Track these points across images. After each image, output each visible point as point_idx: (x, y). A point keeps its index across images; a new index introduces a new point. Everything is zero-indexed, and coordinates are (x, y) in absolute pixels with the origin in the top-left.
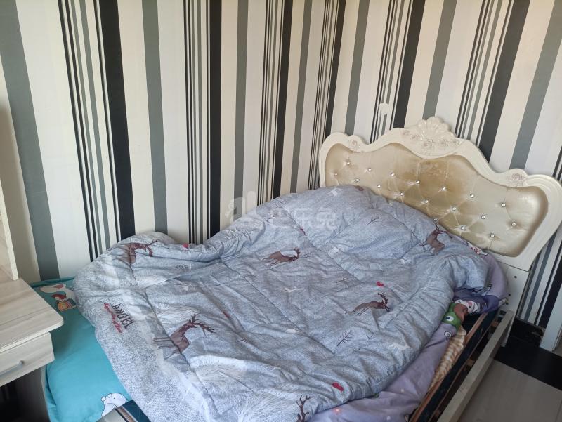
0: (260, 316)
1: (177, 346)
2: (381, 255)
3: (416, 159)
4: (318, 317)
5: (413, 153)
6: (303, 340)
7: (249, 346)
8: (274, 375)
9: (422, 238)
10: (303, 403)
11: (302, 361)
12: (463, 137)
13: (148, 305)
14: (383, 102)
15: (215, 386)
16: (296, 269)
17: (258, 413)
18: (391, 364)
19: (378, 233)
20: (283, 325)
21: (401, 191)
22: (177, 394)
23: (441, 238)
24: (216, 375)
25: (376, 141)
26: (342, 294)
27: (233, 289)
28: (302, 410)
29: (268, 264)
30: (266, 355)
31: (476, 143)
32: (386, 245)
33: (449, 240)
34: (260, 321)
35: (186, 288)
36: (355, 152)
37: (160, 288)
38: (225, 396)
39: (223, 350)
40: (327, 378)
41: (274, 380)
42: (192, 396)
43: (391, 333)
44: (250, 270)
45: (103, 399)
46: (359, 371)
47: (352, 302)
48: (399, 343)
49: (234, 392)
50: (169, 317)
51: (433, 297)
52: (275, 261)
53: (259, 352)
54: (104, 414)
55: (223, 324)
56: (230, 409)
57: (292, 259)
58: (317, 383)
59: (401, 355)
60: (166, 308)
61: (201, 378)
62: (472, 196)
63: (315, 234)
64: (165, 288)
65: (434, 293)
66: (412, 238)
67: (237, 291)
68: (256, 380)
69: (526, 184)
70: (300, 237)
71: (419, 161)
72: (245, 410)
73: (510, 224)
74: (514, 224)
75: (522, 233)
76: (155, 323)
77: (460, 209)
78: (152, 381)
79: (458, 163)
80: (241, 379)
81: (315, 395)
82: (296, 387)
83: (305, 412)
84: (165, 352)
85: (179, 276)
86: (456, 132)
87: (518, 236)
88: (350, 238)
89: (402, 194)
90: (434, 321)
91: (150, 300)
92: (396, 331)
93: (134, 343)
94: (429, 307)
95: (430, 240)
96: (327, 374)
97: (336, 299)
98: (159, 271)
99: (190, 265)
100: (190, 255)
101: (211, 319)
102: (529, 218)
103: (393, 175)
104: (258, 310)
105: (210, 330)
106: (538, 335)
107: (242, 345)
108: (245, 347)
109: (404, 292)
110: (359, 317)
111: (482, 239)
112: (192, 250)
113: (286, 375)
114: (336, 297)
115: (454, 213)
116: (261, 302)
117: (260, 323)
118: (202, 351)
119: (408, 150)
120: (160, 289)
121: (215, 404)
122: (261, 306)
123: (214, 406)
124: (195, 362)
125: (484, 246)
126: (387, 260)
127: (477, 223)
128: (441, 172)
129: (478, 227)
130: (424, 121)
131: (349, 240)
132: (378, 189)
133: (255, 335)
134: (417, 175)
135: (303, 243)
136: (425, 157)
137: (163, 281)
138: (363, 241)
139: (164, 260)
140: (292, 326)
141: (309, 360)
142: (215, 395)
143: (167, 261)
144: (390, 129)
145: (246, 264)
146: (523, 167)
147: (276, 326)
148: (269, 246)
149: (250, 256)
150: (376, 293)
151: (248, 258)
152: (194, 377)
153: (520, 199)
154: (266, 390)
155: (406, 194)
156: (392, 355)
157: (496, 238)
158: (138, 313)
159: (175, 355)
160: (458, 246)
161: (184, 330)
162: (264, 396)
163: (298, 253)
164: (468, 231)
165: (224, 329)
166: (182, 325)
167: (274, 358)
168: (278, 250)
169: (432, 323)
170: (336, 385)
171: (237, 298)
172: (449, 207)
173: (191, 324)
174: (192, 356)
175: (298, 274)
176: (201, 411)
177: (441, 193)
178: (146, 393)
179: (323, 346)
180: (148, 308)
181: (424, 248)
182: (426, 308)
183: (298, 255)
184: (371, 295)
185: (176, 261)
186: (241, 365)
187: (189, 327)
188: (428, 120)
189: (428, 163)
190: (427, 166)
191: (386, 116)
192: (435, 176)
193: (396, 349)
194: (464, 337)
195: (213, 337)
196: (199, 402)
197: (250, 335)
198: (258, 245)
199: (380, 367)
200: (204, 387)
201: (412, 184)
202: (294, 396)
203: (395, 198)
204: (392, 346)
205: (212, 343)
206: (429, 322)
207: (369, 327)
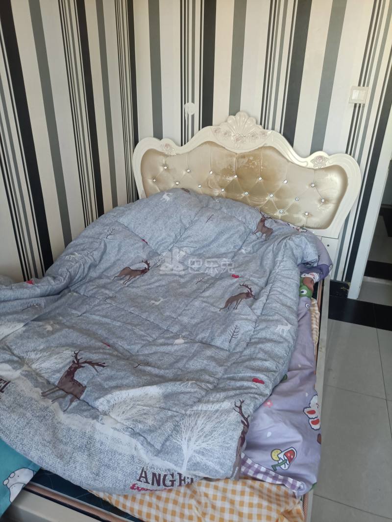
0: (141, 336)
1: (71, 393)
2: (223, 250)
3: (231, 155)
4: (196, 321)
5: (226, 149)
6: (196, 346)
7: (149, 369)
8: (192, 390)
9: (253, 226)
10: (240, 407)
11: (207, 368)
12: (268, 129)
13: (16, 359)
14: (188, 102)
15: (140, 422)
16: (153, 280)
17: (201, 434)
18: (285, 345)
19: (217, 230)
20: (168, 338)
21: (222, 187)
22: (98, 445)
23: (268, 224)
24: (134, 411)
25: (186, 144)
26: (207, 294)
27: (98, 315)
28: (243, 416)
29: (122, 282)
30: (169, 373)
31: (280, 132)
32: (226, 240)
33: (275, 225)
34: (143, 340)
35: (49, 328)
36: (171, 156)
37: (21, 335)
38: (156, 429)
39: (125, 382)
40: (242, 377)
41: (196, 395)
42: (118, 441)
43: (271, 318)
44: (107, 292)
45: (6, 482)
46: (265, 360)
47: (220, 299)
48: (282, 324)
49: (163, 422)
50: (46, 365)
51: (286, 276)
52: (128, 277)
53: (162, 372)
54: (12, 499)
55: (110, 354)
56: (167, 440)
57: (144, 271)
58: (239, 384)
59: (289, 334)
60: (38, 356)
61: (119, 419)
62: (286, 182)
63: (158, 242)
64: (26, 334)
65: (286, 272)
66: (245, 229)
67: (105, 316)
68: (178, 401)
69: (328, 164)
70: (144, 248)
71: (234, 156)
72: (186, 435)
73: (320, 201)
74: (323, 200)
75: (331, 207)
76: (33, 376)
77: (278, 195)
78: (61, 441)
79: (269, 152)
80: (163, 405)
81: (245, 396)
82: (222, 395)
83: (246, 416)
84: (60, 404)
85: (36, 316)
86: (261, 124)
87: (328, 210)
88: (192, 239)
89: (223, 190)
90: (296, 297)
91: (15, 352)
92: (274, 315)
93: (21, 406)
94: (287, 286)
95: (260, 227)
96: (240, 373)
97: (205, 299)
98: (10, 317)
99: (42, 301)
100: (38, 291)
101: (95, 353)
102: (335, 193)
103: (211, 172)
104: (137, 330)
105: (100, 365)
106: (346, 289)
107: (140, 370)
108: (144, 371)
109: (259, 278)
110: (236, 311)
111: (299, 218)
112: (39, 285)
113: (203, 386)
114: (204, 297)
115: (272, 200)
116: (136, 322)
117: (144, 342)
118: (104, 391)
119: (222, 147)
120: (21, 337)
121: (149, 440)
122: (138, 325)
123: (149, 443)
124: (102, 404)
125: (301, 224)
126: (229, 253)
127: (294, 206)
128: (256, 163)
129: (294, 209)
130: (232, 117)
131: (192, 242)
132: (198, 188)
133: (148, 355)
134: (234, 170)
135: (149, 253)
136: (239, 152)
137: (19, 327)
138: (205, 240)
139: (10, 303)
140: (176, 336)
141: (214, 364)
142: (144, 432)
143: (15, 303)
144: (199, 129)
145: (99, 287)
146: (321, 150)
147: (161, 341)
148: (115, 263)
149: (100, 277)
150: (237, 284)
151: (98, 281)
152: (110, 420)
153: (327, 177)
154: (195, 408)
155: (227, 189)
156: (281, 336)
157: (310, 215)
158: (9, 370)
159: (75, 404)
160: (283, 228)
161: (70, 373)
162: (197, 414)
163: (148, 265)
164: (287, 213)
165: (114, 359)
166: (67, 368)
167: (179, 373)
168: (126, 265)
169: (295, 299)
170: (256, 380)
171: (108, 324)
172: (266, 195)
173: (76, 365)
174: (97, 399)
175: (157, 284)
176: (135, 453)
177: (257, 183)
178: (61, 457)
179: (218, 348)
180: (17, 362)
181: (257, 236)
182: (285, 288)
183: (149, 266)
184: (233, 288)
185: (24, 301)
186: (154, 391)
187: (76, 369)
188: (236, 115)
189: (243, 156)
190: (243, 160)
191: (193, 116)
192: (251, 168)
193: (283, 330)
194: (316, 305)
195: (107, 372)
196: (129, 444)
197: (141, 358)
198: (103, 265)
199: (278, 351)
200: (127, 428)
201: (231, 179)
202: (227, 405)
203: (217, 194)
204: (278, 329)
205: (110, 378)
206: (292, 300)
207: (249, 317)
